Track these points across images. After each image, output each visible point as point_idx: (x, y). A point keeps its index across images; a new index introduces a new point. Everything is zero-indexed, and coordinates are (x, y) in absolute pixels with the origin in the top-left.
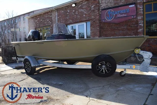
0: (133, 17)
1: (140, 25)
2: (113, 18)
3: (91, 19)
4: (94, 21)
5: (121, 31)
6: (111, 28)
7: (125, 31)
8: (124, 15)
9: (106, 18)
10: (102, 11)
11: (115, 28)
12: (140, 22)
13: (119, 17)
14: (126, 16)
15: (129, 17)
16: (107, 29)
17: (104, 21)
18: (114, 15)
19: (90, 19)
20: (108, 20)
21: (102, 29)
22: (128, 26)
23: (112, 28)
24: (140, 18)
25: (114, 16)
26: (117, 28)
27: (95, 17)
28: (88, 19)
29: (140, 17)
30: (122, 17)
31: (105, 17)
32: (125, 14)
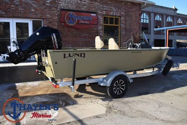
0: (95, 26)
1: (101, 34)
2: (75, 23)
3: (46, 17)
4: (51, 22)
5: (83, 39)
6: (72, 34)
7: (87, 39)
8: (86, 22)
9: (66, 21)
10: (62, 11)
11: (77, 35)
12: (100, 32)
13: (82, 23)
14: (89, 24)
15: (91, 25)
16: (67, 34)
17: (64, 24)
18: (77, 19)
19: (44, 17)
20: (69, 24)
21: (61, 34)
22: (90, 34)
23: (74, 34)
24: (101, 29)
25: (76, 21)
26: (79, 35)
27: (51, 17)
28: (40, 16)
29: (101, 27)
30: (84, 24)
31: (66, 19)
32: (88, 21)
